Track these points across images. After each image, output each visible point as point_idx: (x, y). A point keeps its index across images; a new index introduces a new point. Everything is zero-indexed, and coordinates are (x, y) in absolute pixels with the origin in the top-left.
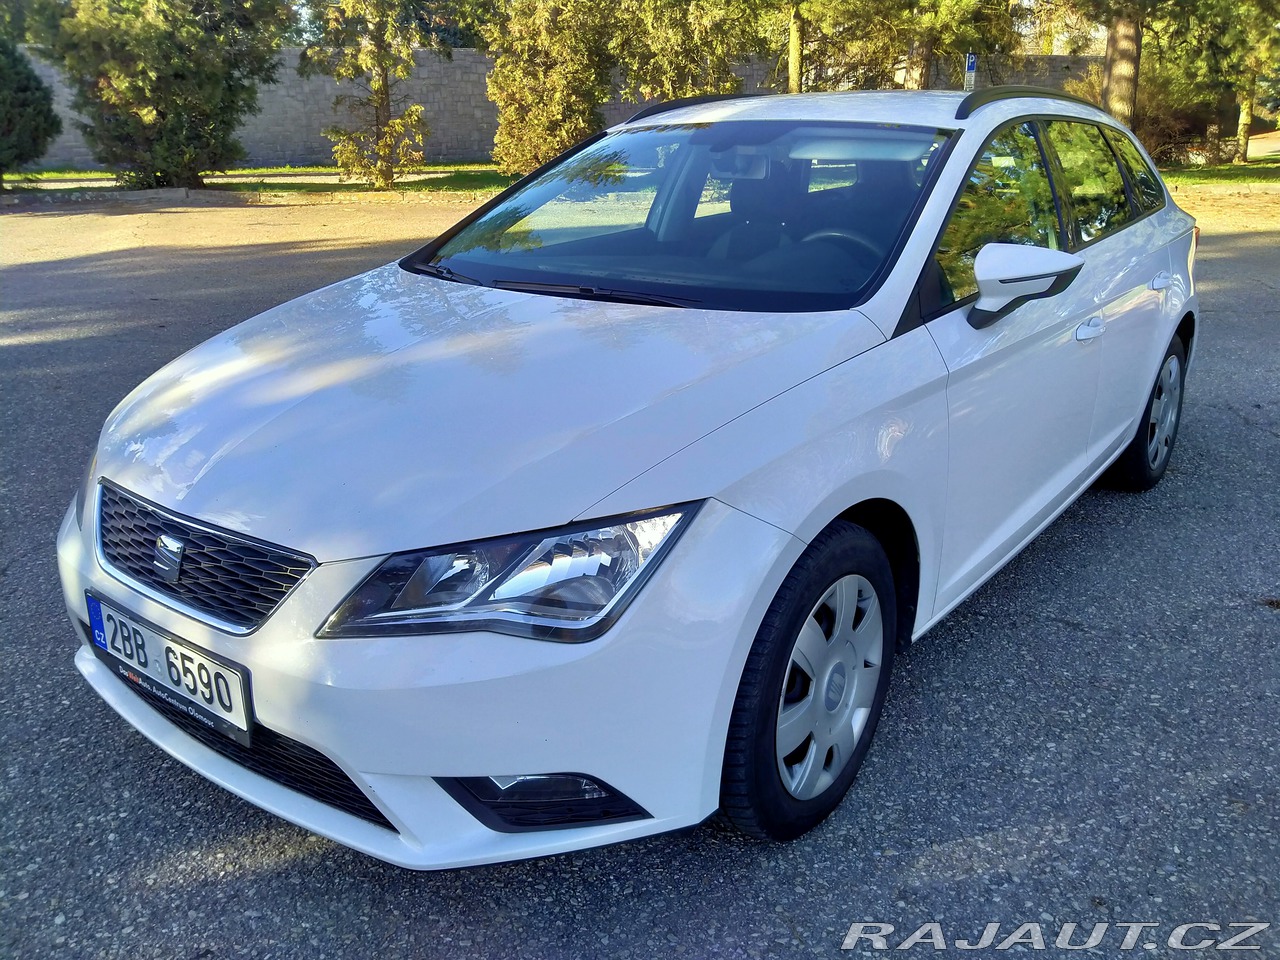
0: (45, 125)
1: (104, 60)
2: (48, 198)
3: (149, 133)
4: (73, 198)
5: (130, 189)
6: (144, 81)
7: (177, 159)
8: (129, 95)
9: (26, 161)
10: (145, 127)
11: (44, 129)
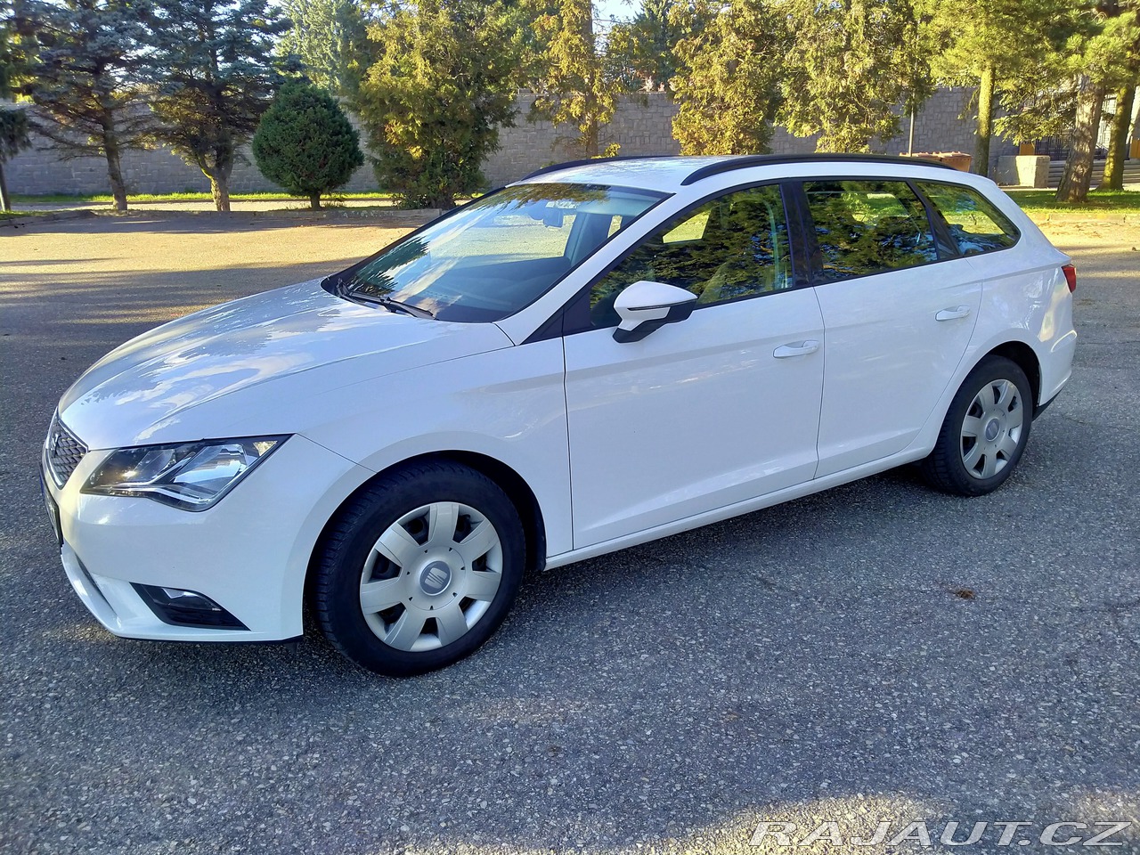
0: (349, 160)
1: (388, 111)
2: (345, 214)
3: (416, 167)
4: (362, 214)
5: (402, 209)
6: (413, 128)
7: (435, 186)
8: (405, 138)
9: (336, 187)
10: (415, 162)
11: (349, 163)
